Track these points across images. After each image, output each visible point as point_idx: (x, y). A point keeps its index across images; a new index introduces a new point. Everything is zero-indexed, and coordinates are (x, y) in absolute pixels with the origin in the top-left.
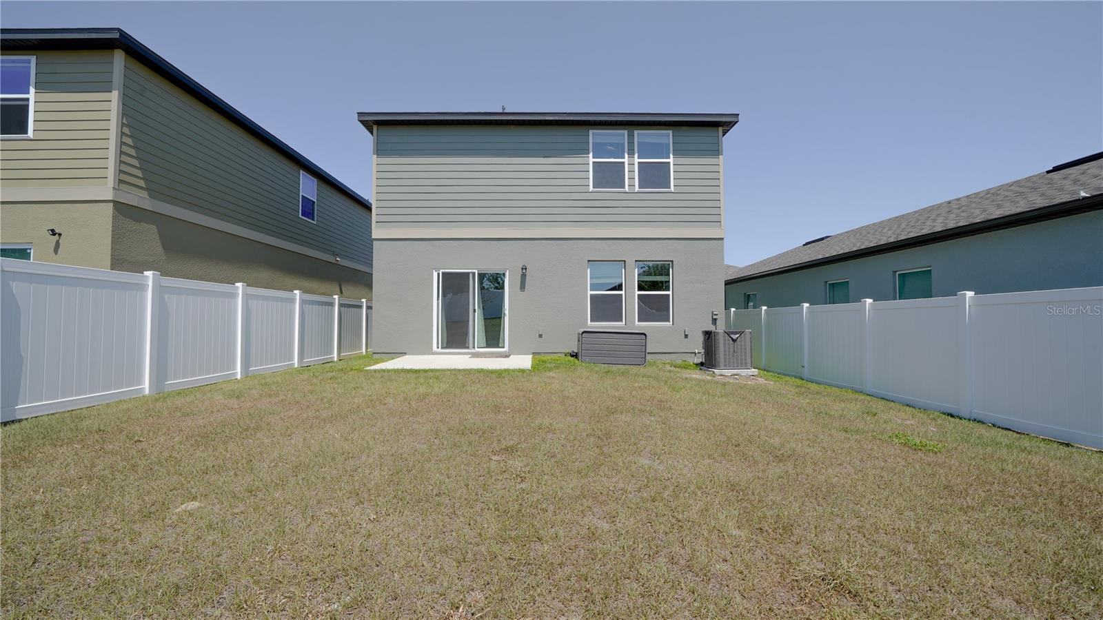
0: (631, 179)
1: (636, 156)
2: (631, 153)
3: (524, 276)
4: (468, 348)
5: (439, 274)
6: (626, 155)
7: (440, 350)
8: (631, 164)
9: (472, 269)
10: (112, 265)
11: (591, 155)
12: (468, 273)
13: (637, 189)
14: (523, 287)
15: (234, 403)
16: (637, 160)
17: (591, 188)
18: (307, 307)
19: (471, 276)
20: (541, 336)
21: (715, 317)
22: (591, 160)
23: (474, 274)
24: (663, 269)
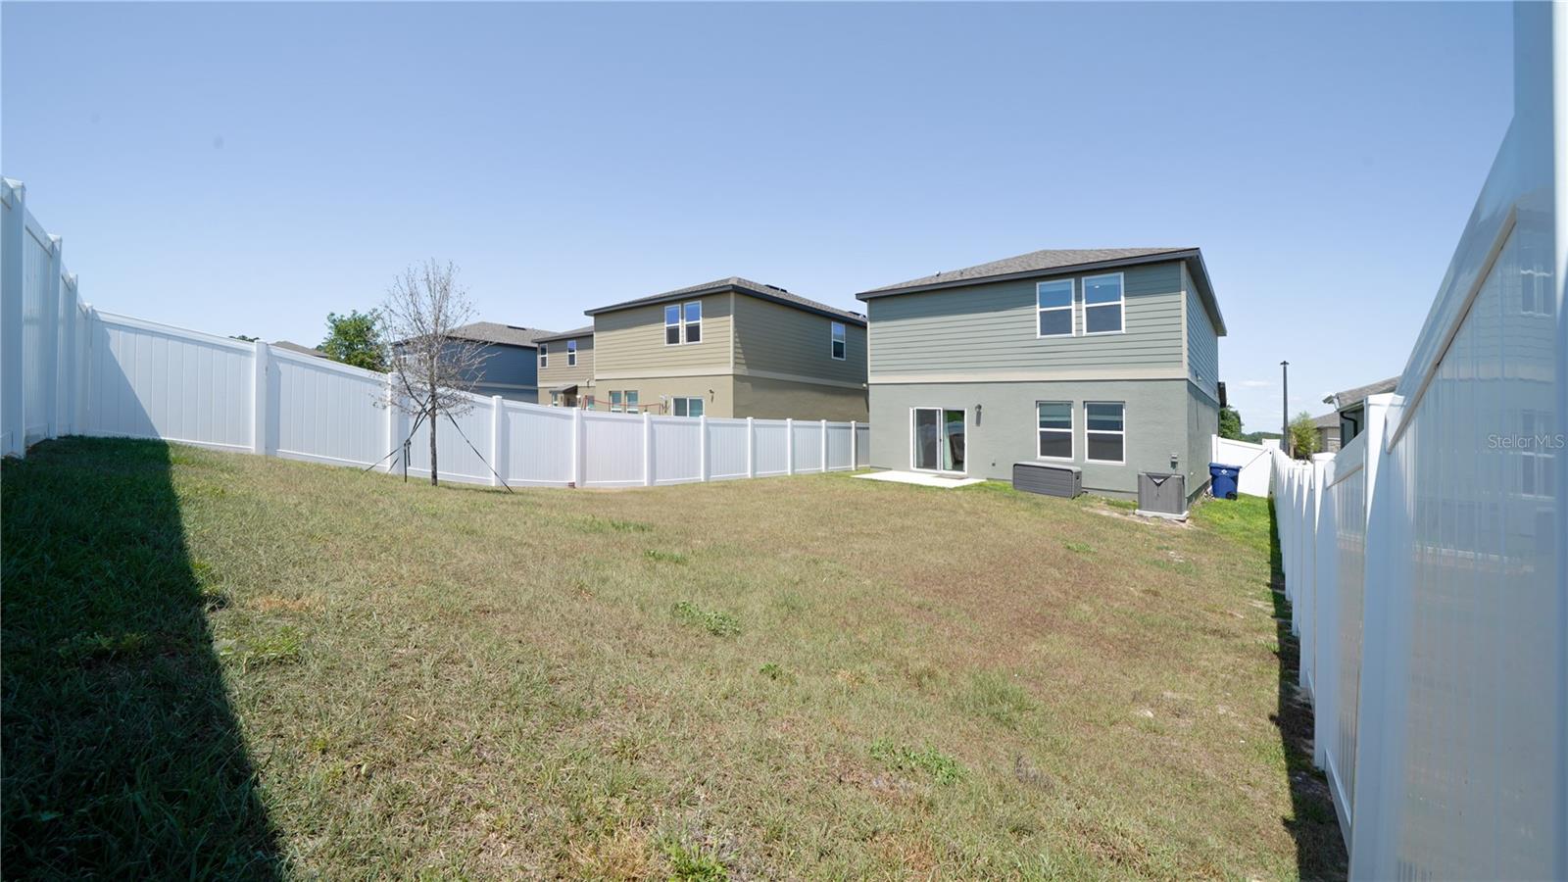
0: (1079, 324)
1: (1084, 301)
2: (1078, 299)
3: (979, 414)
4: (936, 468)
5: (914, 411)
6: (1073, 302)
7: (915, 469)
8: (1079, 311)
9: (939, 405)
10: (736, 406)
11: (1038, 305)
12: (935, 410)
13: (1085, 333)
14: (978, 422)
15: (780, 484)
16: (1084, 305)
17: (1039, 336)
18: (830, 431)
19: (937, 412)
20: (994, 465)
21: (1174, 460)
22: (1038, 309)
23: (939, 411)
24: (1117, 409)
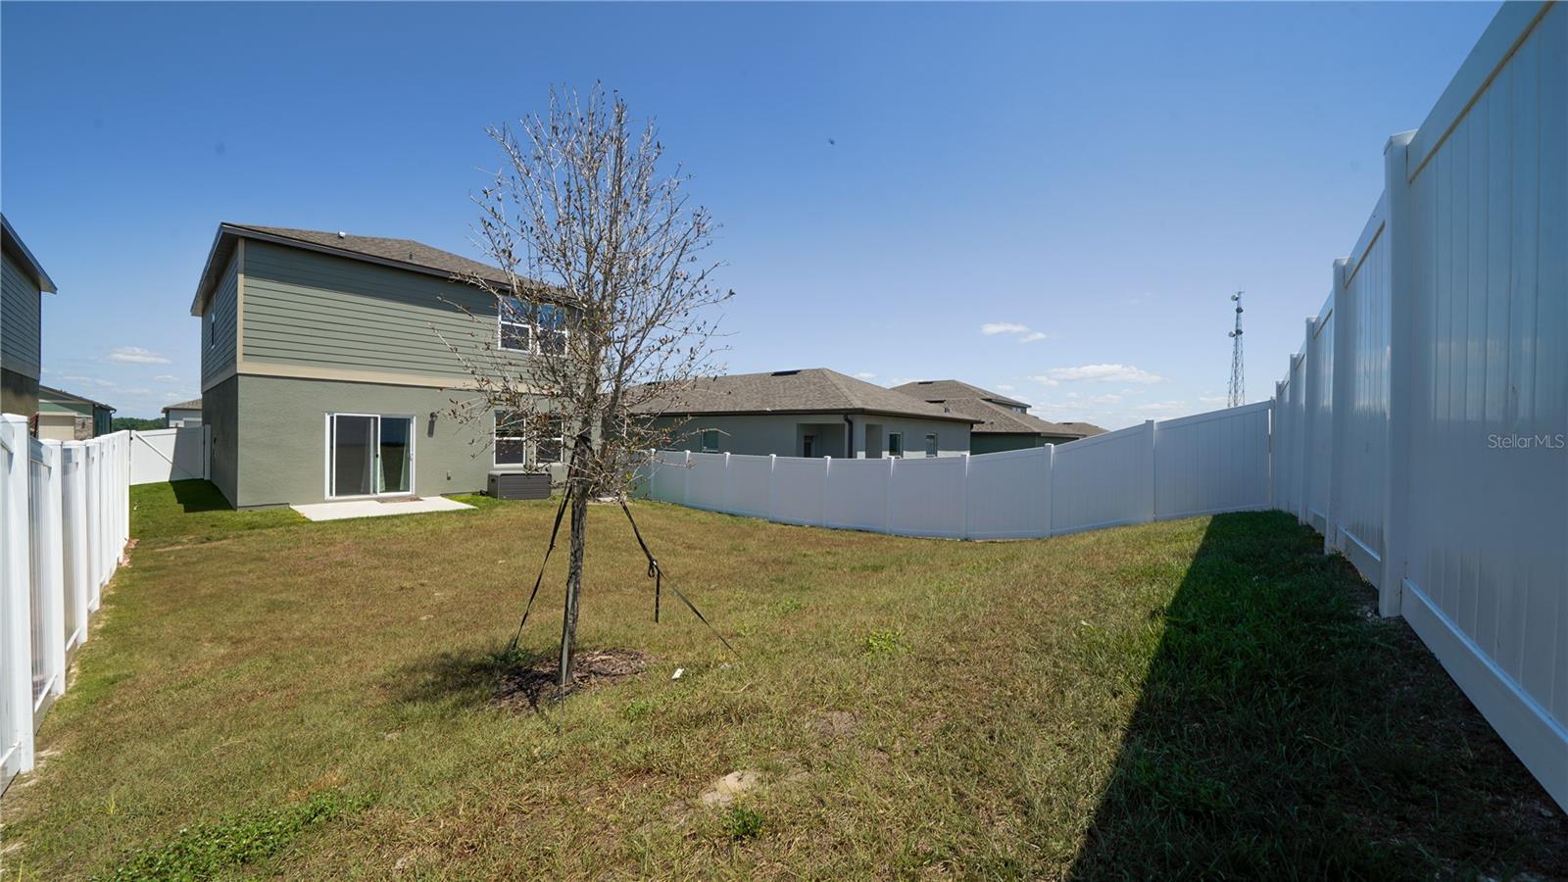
0: (534, 343)
1: (539, 324)
3: (432, 424)
4: (368, 493)
5: (332, 418)
7: (334, 497)
8: (535, 331)
9: (375, 413)
11: (499, 317)
12: (370, 418)
13: (539, 352)
14: (431, 433)
16: (539, 328)
17: (498, 347)
19: (372, 420)
20: (449, 479)
22: (500, 322)
23: (376, 419)
